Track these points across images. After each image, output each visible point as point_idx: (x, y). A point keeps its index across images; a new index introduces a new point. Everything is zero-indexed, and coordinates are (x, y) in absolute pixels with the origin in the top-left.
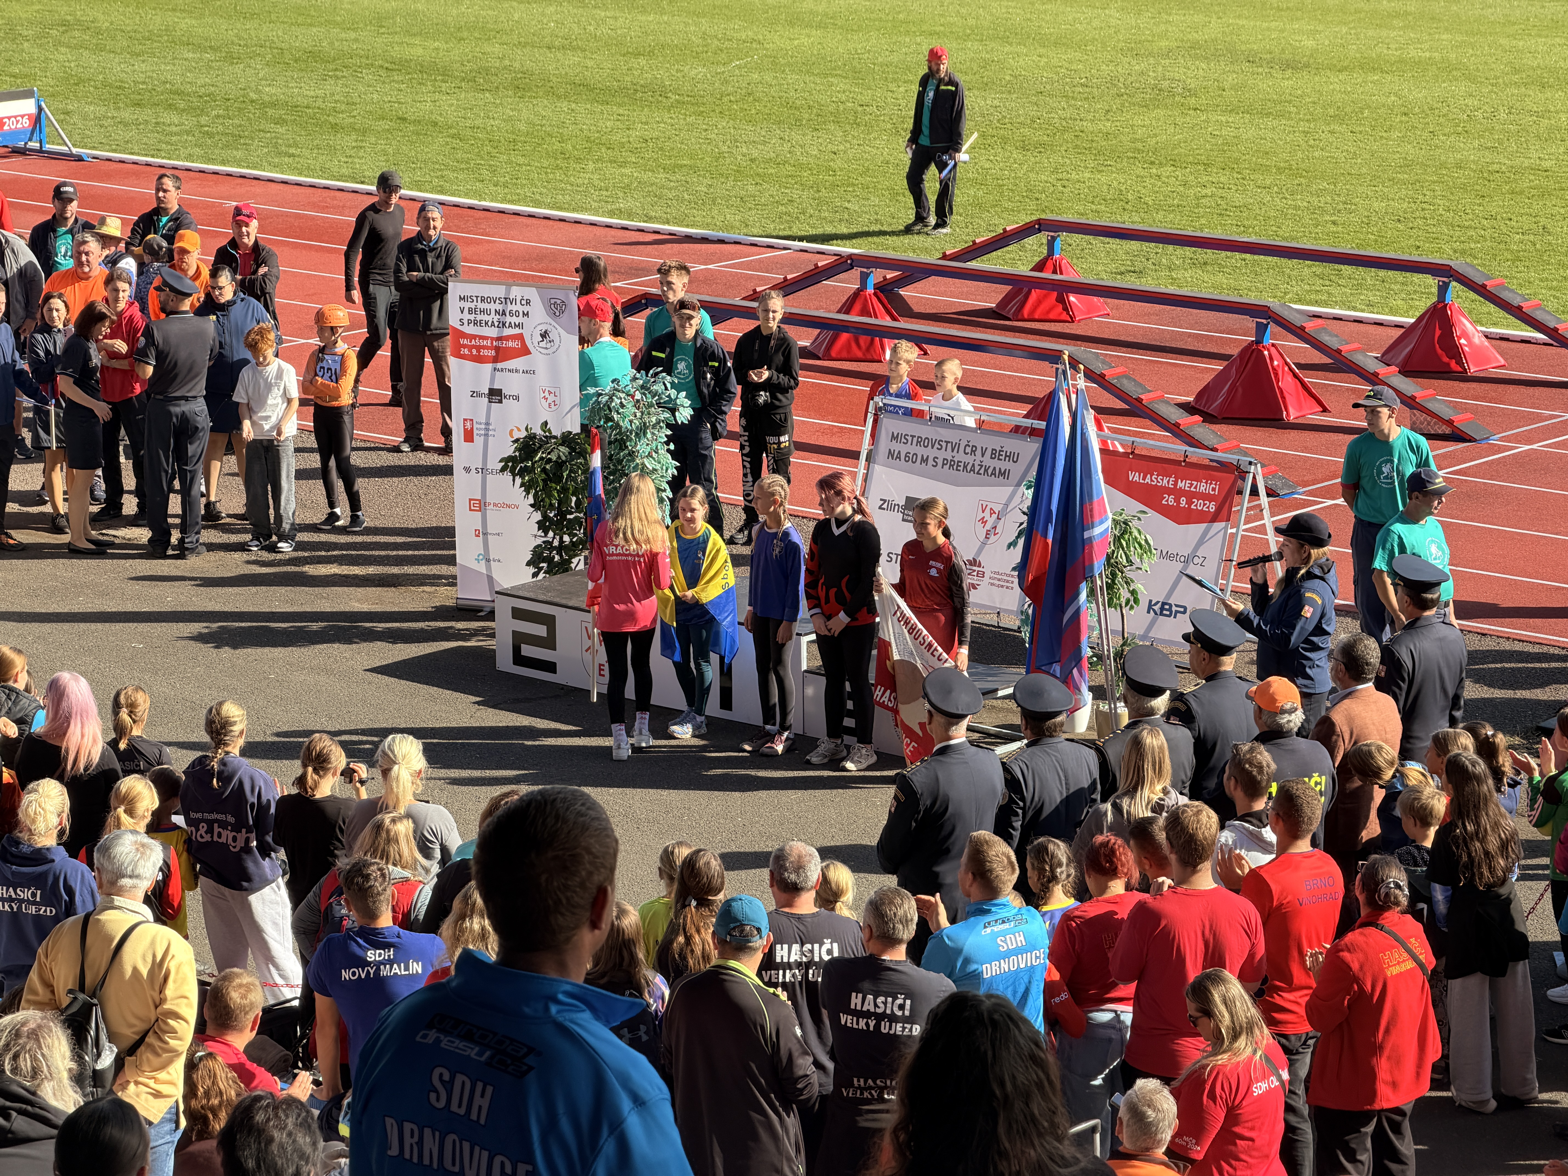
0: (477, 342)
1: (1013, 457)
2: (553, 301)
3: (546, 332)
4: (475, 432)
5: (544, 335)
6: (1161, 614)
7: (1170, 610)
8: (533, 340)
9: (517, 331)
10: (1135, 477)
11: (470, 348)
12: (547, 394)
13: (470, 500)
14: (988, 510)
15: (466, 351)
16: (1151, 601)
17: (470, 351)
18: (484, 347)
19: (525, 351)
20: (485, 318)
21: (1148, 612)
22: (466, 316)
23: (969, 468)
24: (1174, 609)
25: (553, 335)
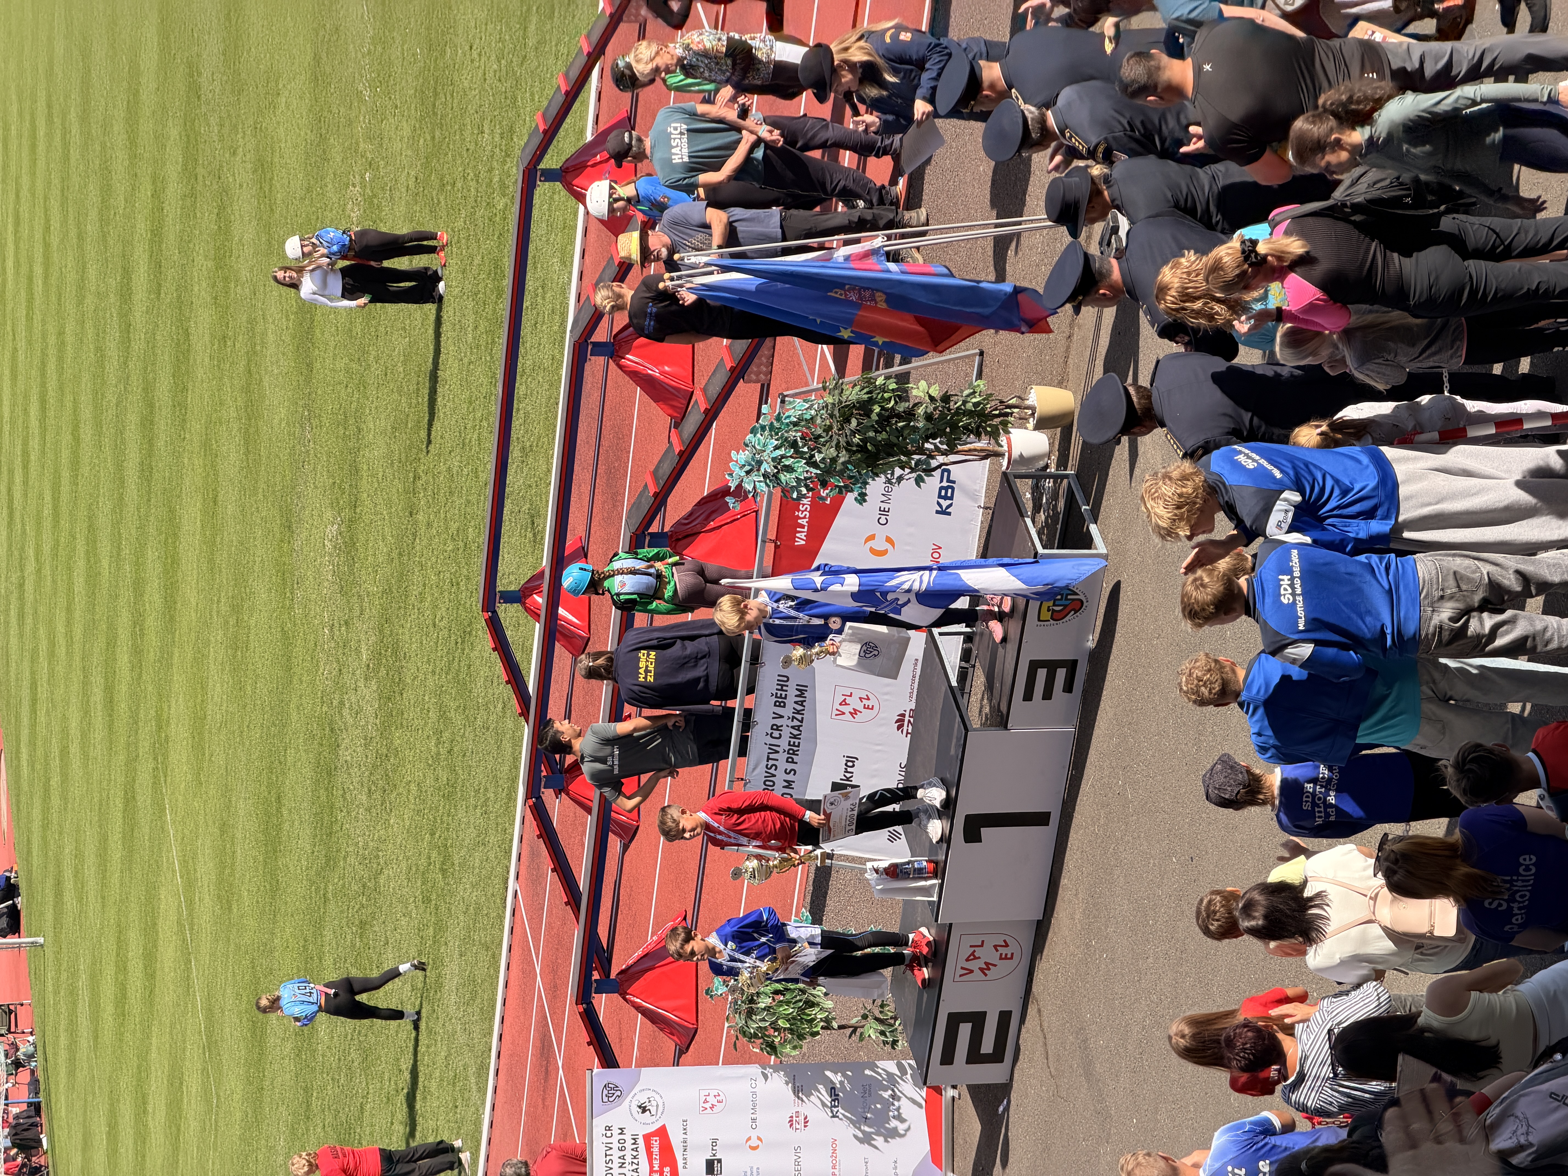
1: (783, 684)
2: (605, 1099)
3: (640, 1107)
5: (644, 1110)
6: (951, 498)
7: (946, 489)
8: (649, 1124)
9: (641, 1142)
10: (801, 539)
12: (708, 1105)
14: (842, 708)
16: (937, 512)
21: (949, 514)
24: (945, 484)
25: (642, 1099)
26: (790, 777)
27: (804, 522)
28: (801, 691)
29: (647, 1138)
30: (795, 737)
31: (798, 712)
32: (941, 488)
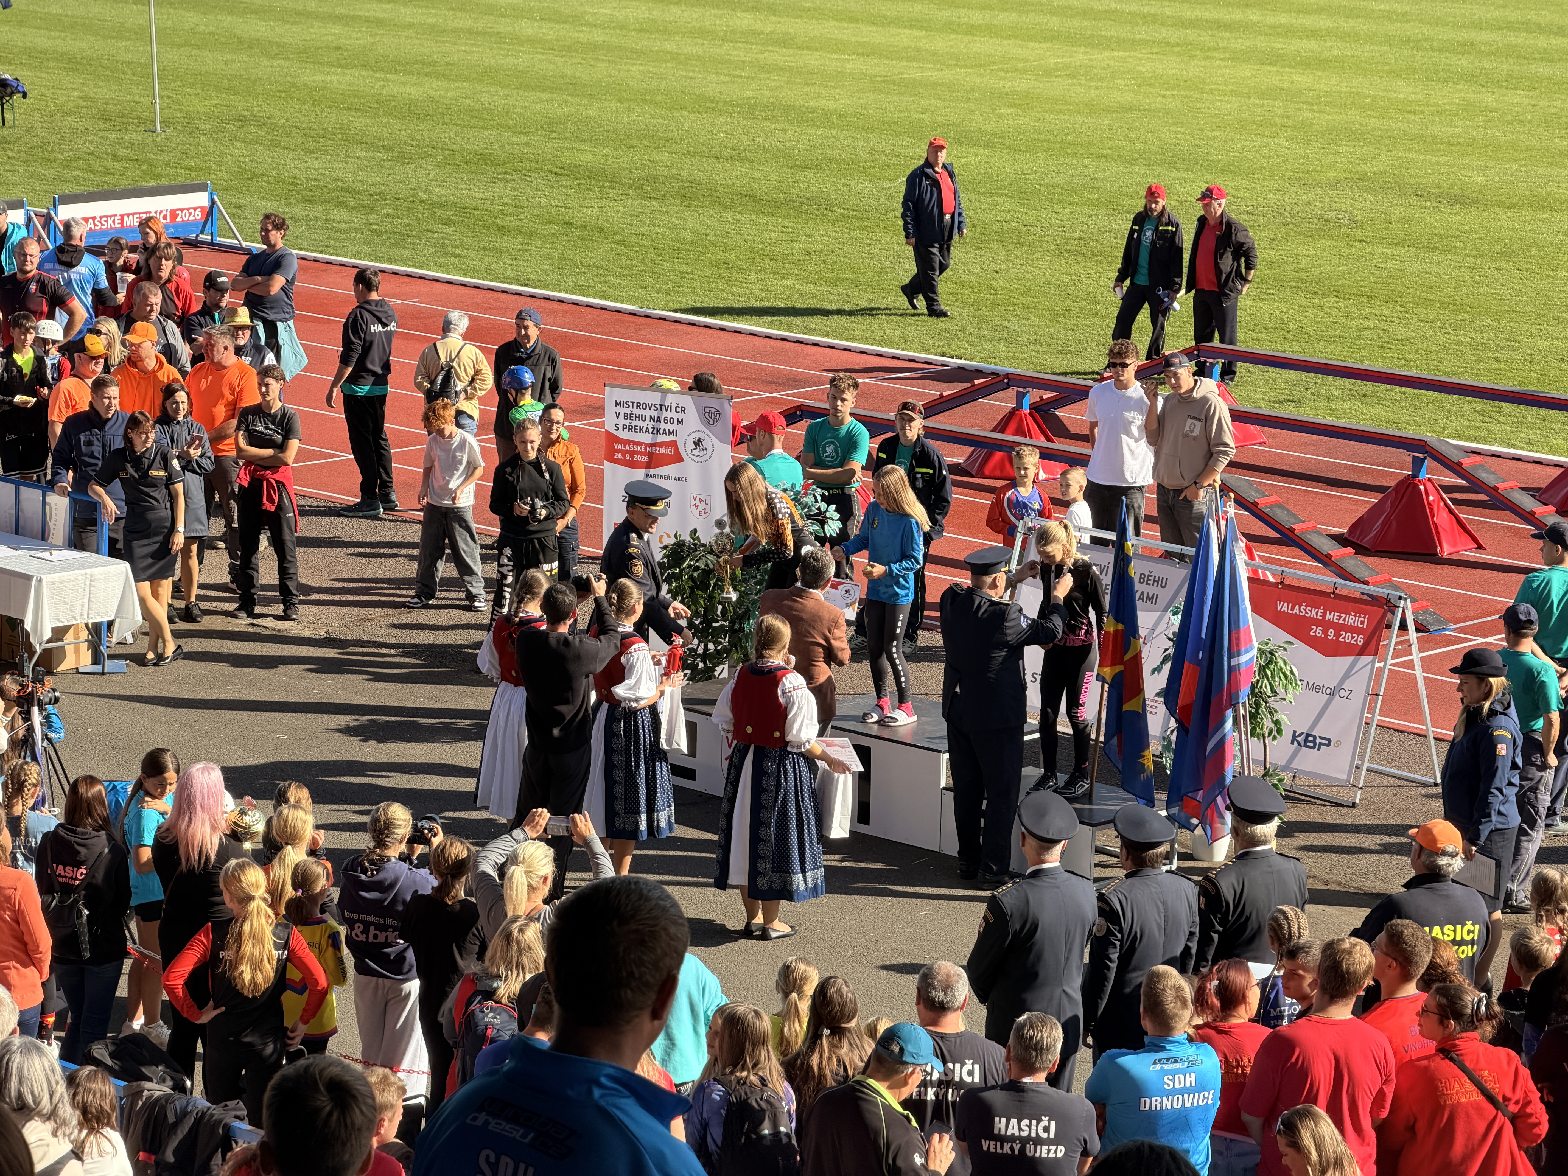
0: (631, 448)
1: (1161, 583)
2: (707, 410)
3: (699, 440)
5: (698, 443)
6: (1306, 746)
7: (1314, 742)
8: (686, 447)
9: (671, 438)
10: (1283, 607)
11: (624, 453)
12: (697, 502)
15: (620, 456)
16: (1295, 732)
17: (624, 456)
18: (638, 453)
19: (678, 458)
20: (640, 423)
21: (1292, 743)
24: (1318, 740)
25: (706, 443)
27: (1296, 610)
29: (674, 444)
32: (1315, 737)
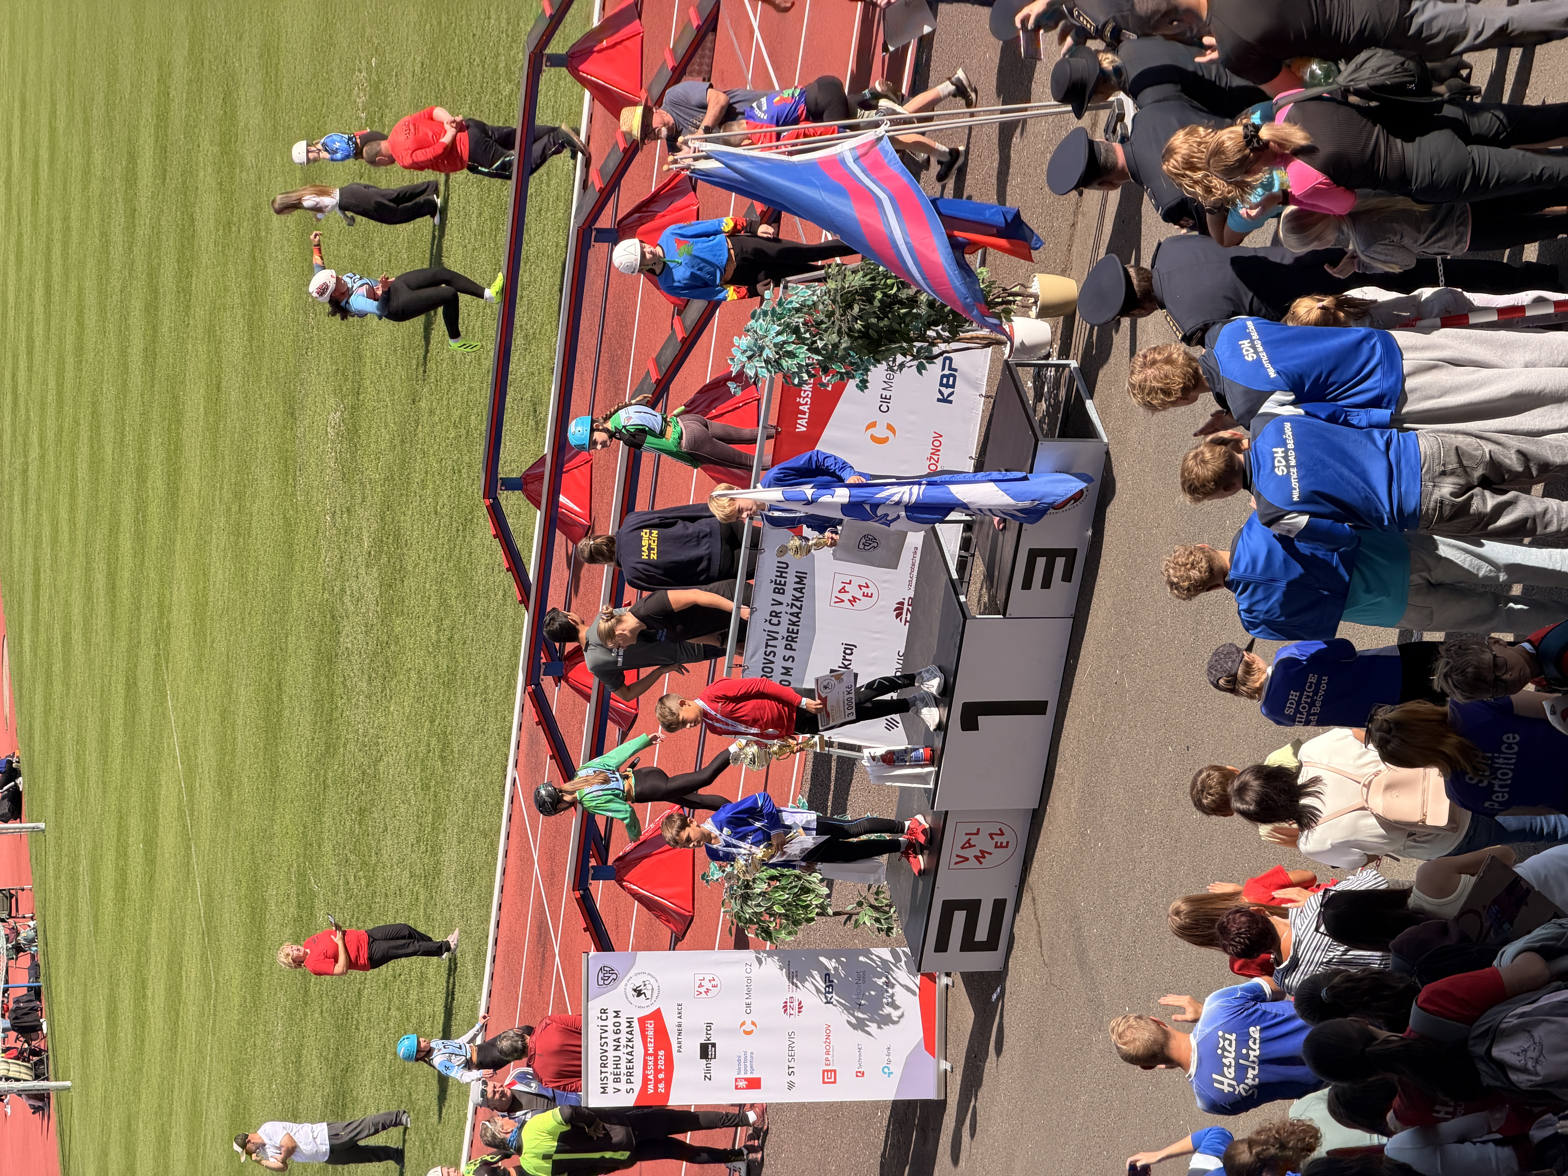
0: (651, 1072)
2: (601, 982)
3: (635, 990)
4: (749, 1076)
5: (639, 993)
6: (953, 386)
7: (947, 377)
8: (644, 1008)
9: (636, 1024)
11: (657, 1081)
12: (703, 990)
13: (824, 1082)
14: (841, 596)
15: (661, 1086)
16: (939, 400)
17: (660, 1081)
18: (656, 1064)
20: (623, 1064)
21: (950, 402)
22: (623, 1086)
23: (795, 619)
24: (947, 372)
25: (638, 982)
26: (788, 664)
27: (805, 408)
28: (801, 578)
29: (642, 1021)
30: (794, 624)
31: (797, 599)
32: (943, 376)
